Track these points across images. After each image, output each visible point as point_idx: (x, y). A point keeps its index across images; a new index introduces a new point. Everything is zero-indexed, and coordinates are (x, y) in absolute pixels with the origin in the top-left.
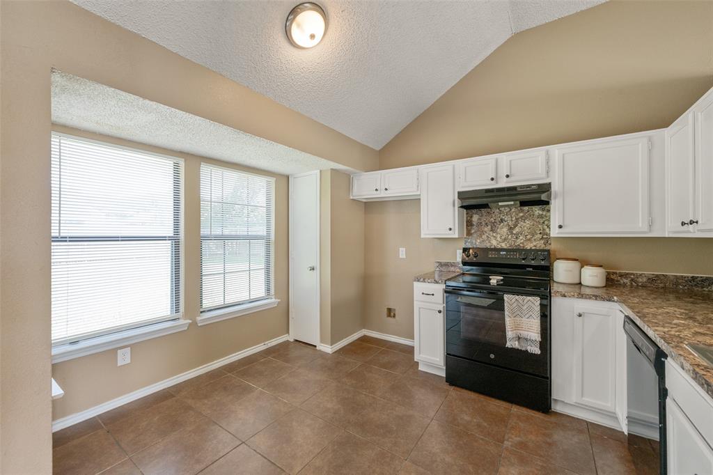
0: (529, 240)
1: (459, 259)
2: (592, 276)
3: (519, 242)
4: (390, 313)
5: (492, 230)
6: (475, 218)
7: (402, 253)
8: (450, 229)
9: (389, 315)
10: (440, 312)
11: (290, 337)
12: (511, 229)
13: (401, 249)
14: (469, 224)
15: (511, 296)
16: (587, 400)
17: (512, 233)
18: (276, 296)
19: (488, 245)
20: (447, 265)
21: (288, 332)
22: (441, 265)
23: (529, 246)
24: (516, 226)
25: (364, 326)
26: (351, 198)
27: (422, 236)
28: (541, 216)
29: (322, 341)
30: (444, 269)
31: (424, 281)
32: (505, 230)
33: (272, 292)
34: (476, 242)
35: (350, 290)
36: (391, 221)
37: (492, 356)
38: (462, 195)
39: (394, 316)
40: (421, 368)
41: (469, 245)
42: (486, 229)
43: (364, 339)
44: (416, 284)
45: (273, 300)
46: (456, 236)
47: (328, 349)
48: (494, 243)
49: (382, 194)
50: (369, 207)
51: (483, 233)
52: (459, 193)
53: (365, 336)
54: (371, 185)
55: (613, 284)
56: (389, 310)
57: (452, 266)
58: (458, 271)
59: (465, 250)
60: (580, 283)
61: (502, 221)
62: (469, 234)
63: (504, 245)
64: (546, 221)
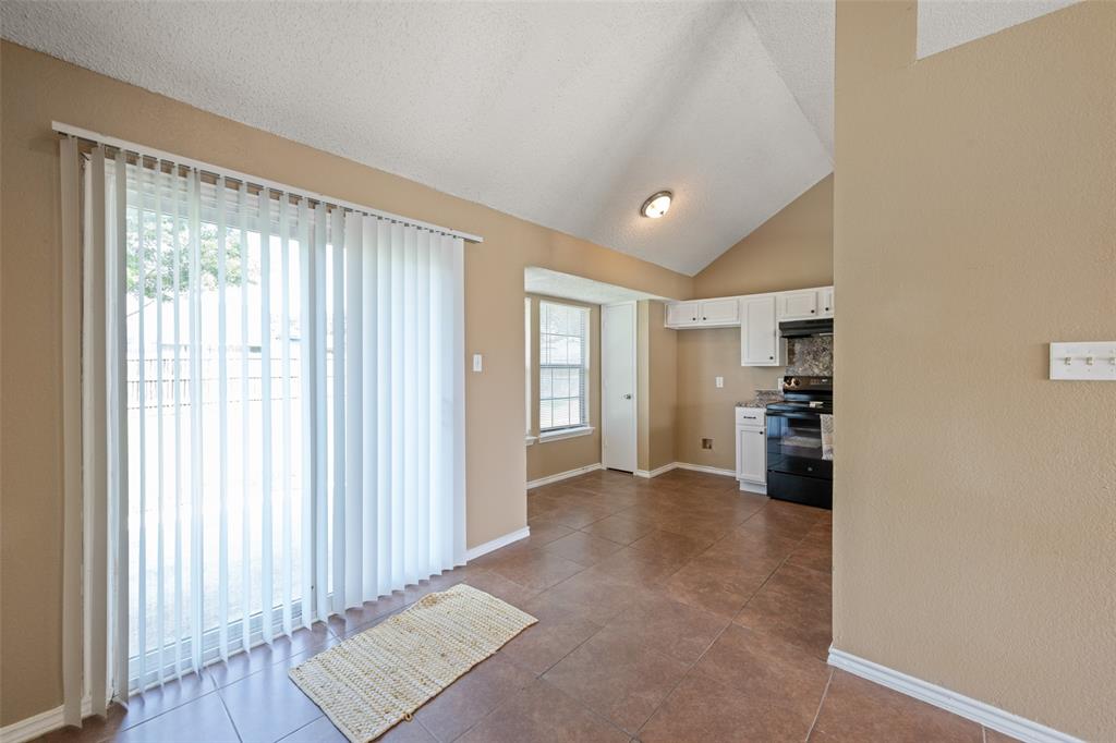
1: (780, 388)
4: (706, 443)
5: (814, 359)
6: (798, 347)
7: (720, 382)
8: (771, 358)
9: (705, 447)
10: (762, 433)
11: (603, 466)
13: (718, 378)
14: (791, 352)
18: (591, 423)
19: (810, 374)
20: (767, 393)
21: (600, 461)
22: (761, 392)
25: (677, 458)
26: (666, 326)
27: (743, 365)
29: (639, 467)
30: (765, 397)
31: (746, 406)
32: (828, 358)
33: (587, 420)
34: (799, 370)
35: (665, 420)
36: (708, 349)
37: (810, 469)
38: (783, 326)
39: (710, 447)
40: (743, 488)
41: (790, 374)
42: (808, 358)
43: (677, 470)
44: (738, 409)
45: (589, 428)
46: (778, 364)
47: (646, 474)
48: (816, 371)
49: (700, 324)
50: (682, 334)
51: (805, 361)
52: (781, 324)
53: (678, 469)
54: (687, 314)
56: (705, 441)
57: (773, 394)
58: (780, 399)
59: (787, 379)
61: (824, 349)
62: (791, 362)
63: (826, 373)
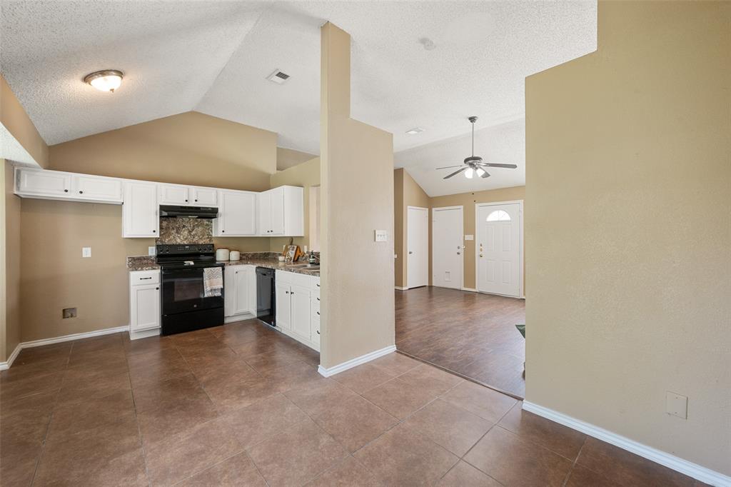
0: (201, 239)
1: (152, 254)
2: (235, 255)
3: (195, 240)
4: (67, 313)
5: (177, 232)
7: (87, 252)
8: (154, 231)
9: (66, 316)
10: (157, 289)
12: (190, 232)
13: (84, 249)
14: (161, 227)
15: (208, 269)
16: (240, 311)
17: (190, 235)
19: (174, 243)
20: (139, 259)
23: (201, 242)
24: (193, 230)
25: (22, 338)
26: (15, 193)
27: (123, 236)
28: (207, 225)
30: (137, 263)
31: (142, 270)
32: (186, 232)
34: (166, 241)
37: (195, 306)
38: (162, 208)
40: (134, 338)
42: (173, 232)
46: (156, 236)
48: (179, 241)
50: (27, 203)
51: (170, 234)
52: (160, 206)
55: (244, 259)
57: (145, 259)
58: (150, 263)
59: (158, 247)
60: (229, 260)
61: (184, 226)
62: (160, 234)
63: (185, 242)
64: (209, 227)
